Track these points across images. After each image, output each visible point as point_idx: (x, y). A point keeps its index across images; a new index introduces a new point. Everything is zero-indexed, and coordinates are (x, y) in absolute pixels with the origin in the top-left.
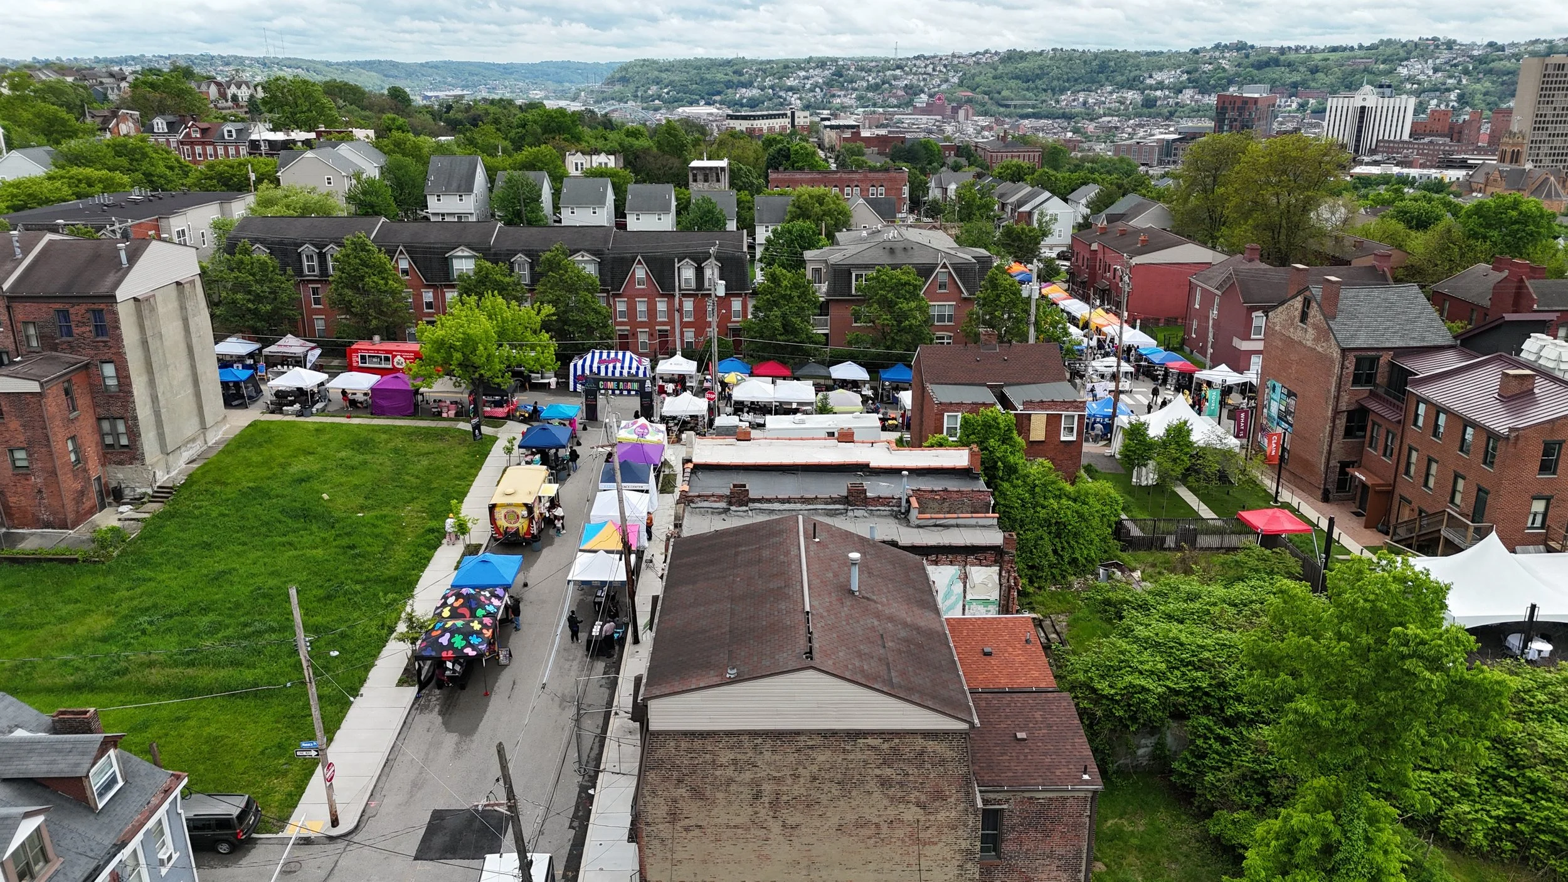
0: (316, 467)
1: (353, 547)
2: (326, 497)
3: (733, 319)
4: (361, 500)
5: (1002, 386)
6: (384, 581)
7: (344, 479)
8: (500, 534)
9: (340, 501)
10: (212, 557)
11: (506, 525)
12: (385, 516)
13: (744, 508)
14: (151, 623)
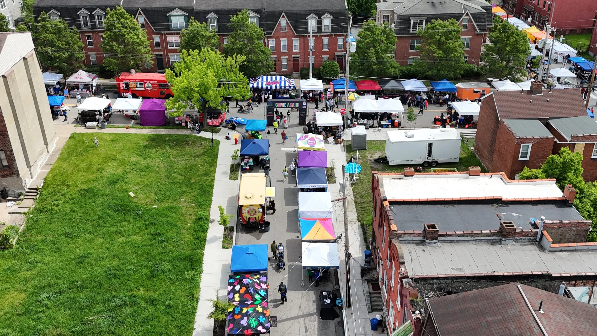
0: (120, 171)
1: (158, 234)
2: (132, 194)
3: (338, 50)
4: (153, 196)
5: (548, 119)
6: (184, 260)
7: (139, 180)
8: (245, 221)
9: (141, 196)
10: (74, 244)
11: (248, 216)
12: (171, 208)
13: (435, 241)
14: (49, 298)
